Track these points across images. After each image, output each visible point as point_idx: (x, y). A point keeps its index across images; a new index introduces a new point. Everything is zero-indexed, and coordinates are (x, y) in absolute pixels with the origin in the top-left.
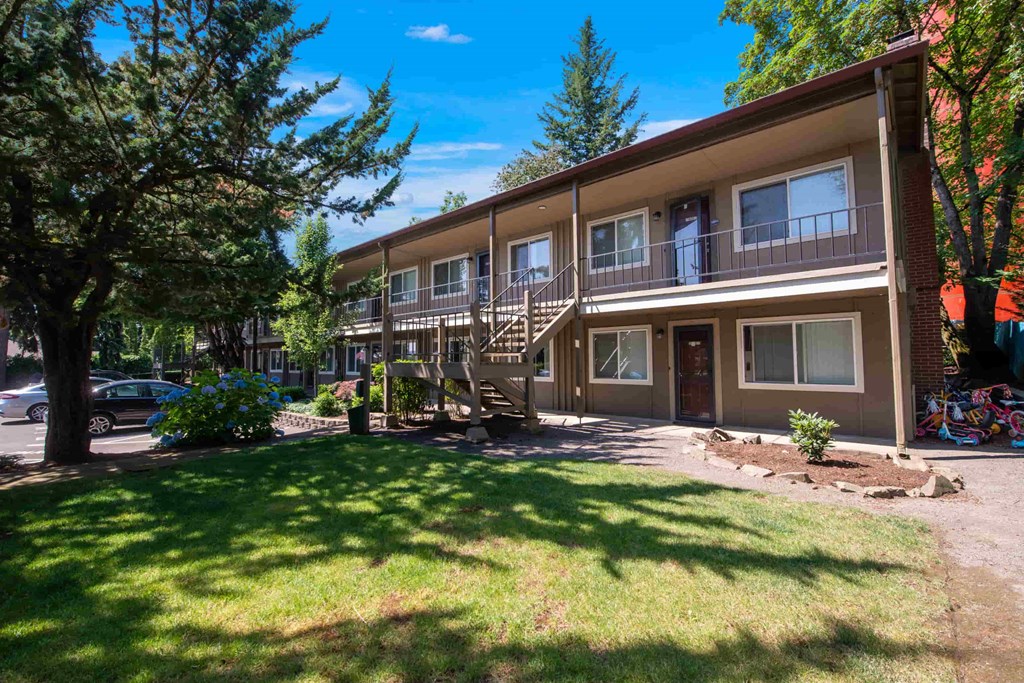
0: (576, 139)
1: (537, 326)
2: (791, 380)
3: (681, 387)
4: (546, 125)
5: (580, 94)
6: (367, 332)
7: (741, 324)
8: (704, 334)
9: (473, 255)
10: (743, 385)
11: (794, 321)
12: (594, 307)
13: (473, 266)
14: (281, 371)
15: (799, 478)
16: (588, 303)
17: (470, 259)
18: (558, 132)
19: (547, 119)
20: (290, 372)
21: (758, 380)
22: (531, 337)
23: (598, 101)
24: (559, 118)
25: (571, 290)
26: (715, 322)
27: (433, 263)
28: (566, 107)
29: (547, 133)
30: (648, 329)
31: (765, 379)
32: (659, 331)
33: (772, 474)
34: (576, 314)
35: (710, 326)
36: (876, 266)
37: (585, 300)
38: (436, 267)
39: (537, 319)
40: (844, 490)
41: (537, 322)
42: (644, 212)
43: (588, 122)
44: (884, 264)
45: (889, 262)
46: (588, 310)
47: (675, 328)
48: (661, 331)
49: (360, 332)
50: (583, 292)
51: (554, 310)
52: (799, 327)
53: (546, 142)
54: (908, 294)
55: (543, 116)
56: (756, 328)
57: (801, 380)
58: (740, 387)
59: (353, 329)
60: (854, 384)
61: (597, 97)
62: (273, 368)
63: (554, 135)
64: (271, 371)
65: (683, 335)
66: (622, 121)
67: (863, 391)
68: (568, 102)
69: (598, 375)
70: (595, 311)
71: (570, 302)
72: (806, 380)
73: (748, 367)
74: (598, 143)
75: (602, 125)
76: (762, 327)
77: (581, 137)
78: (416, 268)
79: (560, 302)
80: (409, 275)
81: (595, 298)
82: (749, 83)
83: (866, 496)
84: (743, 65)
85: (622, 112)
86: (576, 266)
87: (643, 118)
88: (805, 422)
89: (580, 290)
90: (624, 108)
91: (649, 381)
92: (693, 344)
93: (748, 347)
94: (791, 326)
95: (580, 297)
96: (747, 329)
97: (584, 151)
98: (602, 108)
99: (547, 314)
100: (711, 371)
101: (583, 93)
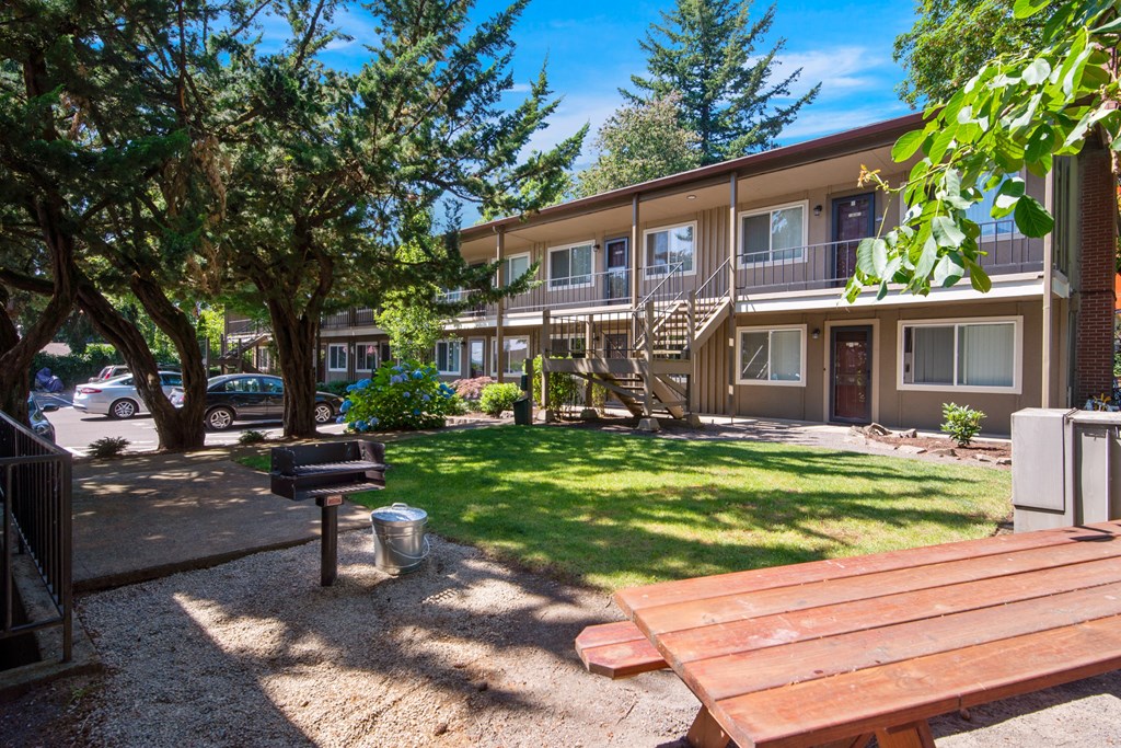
0: (690, 74)
1: (697, 324)
2: (950, 382)
3: (836, 389)
4: (649, 55)
5: (697, 13)
6: (472, 326)
7: (902, 325)
8: (864, 334)
9: (600, 243)
10: (901, 386)
11: (956, 323)
12: (749, 306)
13: (600, 255)
14: (345, 370)
15: (947, 453)
16: (744, 302)
17: (597, 247)
18: (666, 65)
19: (651, 46)
20: (357, 371)
21: (917, 381)
22: (692, 335)
23: (719, 20)
24: (667, 45)
25: (726, 287)
26: (876, 323)
27: (550, 250)
28: (676, 29)
29: (652, 66)
30: (803, 329)
31: (925, 381)
32: (814, 331)
33: (925, 451)
34: (731, 313)
35: (871, 327)
36: (1034, 275)
37: (740, 298)
38: (553, 254)
39: (697, 316)
40: (981, 460)
41: (697, 320)
42: (804, 205)
43: (707, 50)
44: (1041, 273)
45: (1046, 272)
46: (743, 309)
47: (832, 328)
48: (817, 331)
49: (464, 326)
50: (739, 290)
51: (712, 308)
52: (961, 329)
53: (647, 76)
54: (1071, 299)
55: (646, 43)
56: (917, 329)
57: (960, 382)
58: (898, 388)
59: (456, 322)
60: (1011, 385)
61: (718, 15)
62: (334, 366)
63: (661, 68)
64: (331, 370)
65: (840, 336)
66: (752, 49)
67: (1020, 393)
68: (680, 23)
69: (744, 376)
70: (750, 310)
71: (726, 300)
72: (965, 382)
73: (907, 369)
74: (719, 80)
75: (726, 56)
76: (924, 329)
77: (696, 71)
78: (528, 254)
79: (717, 300)
80: (516, 262)
81: (751, 297)
82: (926, 37)
83: (999, 463)
84: (920, 10)
85: (752, 37)
86: (732, 263)
87: (780, 46)
88: (957, 413)
89: (736, 288)
90: (755, 32)
91: (802, 383)
92: (851, 345)
93: (908, 349)
94: (953, 328)
95: (736, 296)
96: (908, 331)
97: (698, 89)
98: (724, 33)
99: (705, 312)
100: (868, 373)
101: (701, 11)
